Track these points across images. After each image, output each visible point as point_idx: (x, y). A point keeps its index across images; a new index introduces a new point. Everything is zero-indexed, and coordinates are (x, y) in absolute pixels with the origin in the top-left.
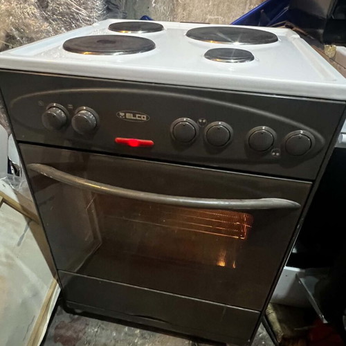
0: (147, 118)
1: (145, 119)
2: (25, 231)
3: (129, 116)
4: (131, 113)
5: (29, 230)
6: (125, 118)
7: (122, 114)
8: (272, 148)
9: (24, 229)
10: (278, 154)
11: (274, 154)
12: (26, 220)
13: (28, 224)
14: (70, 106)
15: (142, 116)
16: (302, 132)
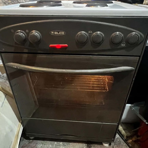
0: (65, 33)
1: (64, 34)
2: (4, 100)
3: (56, 33)
4: (57, 31)
5: (6, 99)
6: (54, 34)
7: (53, 32)
8: (122, 42)
10: (124, 45)
11: (122, 45)
12: (4, 95)
13: (5, 96)
14: (27, 31)
15: (62, 32)
16: (134, 33)
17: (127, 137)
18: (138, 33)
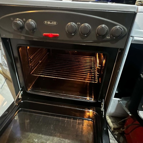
0: (56, 23)
1: (55, 24)
2: (4, 83)
3: (49, 23)
4: (50, 21)
5: (6, 83)
6: (47, 24)
7: (46, 22)
8: (107, 35)
9: (4, 82)
10: (109, 37)
11: (107, 37)
12: (5, 78)
13: (6, 80)
14: (24, 20)
15: (54, 22)
16: (118, 26)
17: (114, 129)
18: (122, 26)
